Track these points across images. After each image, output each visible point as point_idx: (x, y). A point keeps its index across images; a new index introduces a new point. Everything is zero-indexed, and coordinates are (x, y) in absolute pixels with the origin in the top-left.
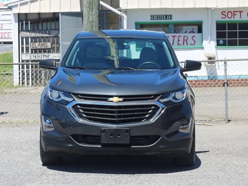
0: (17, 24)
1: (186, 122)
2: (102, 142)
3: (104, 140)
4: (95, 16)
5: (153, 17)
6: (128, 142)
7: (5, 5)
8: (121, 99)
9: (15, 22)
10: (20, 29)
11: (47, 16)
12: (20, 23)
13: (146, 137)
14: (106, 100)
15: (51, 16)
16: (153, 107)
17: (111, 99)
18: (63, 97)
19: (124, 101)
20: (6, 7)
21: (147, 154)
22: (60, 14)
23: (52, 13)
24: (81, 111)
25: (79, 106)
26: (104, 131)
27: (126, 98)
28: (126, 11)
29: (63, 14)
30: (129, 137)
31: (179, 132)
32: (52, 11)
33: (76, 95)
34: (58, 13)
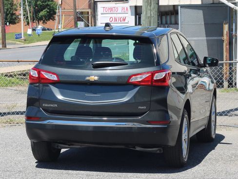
0: (134, 17)
4: (154, 11)
9: (132, 15)
11: (167, 9)
12: (137, 16)
22: (179, 7)
23: (171, 5)
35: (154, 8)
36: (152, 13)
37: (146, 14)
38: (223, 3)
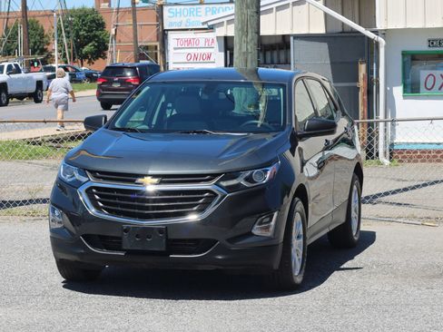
0: (223, 54)
1: (268, 220)
2: (125, 248)
3: (127, 245)
4: (252, 44)
5: (431, 43)
6: (163, 249)
7: (203, 23)
8: (156, 180)
9: (220, 51)
10: (228, 63)
11: (273, 42)
12: (228, 52)
13: (197, 241)
14: (133, 181)
15: (280, 40)
16: (207, 194)
17: (140, 180)
18: (77, 176)
19: (161, 183)
20: (206, 26)
21: (200, 268)
22: (292, 38)
23: (278, 36)
24: (97, 197)
25: (94, 190)
26: (126, 231)
27: (164, 179)
28: (385, 33)
29: (297, 37)
30: (164, 240)
31: (253, 235)
32: (280, 32)
33: (93, 172)
34: (289, 36)
35: (252, 39)
36: (249, 47)
37: (240, 48)
38: (359, 32)
